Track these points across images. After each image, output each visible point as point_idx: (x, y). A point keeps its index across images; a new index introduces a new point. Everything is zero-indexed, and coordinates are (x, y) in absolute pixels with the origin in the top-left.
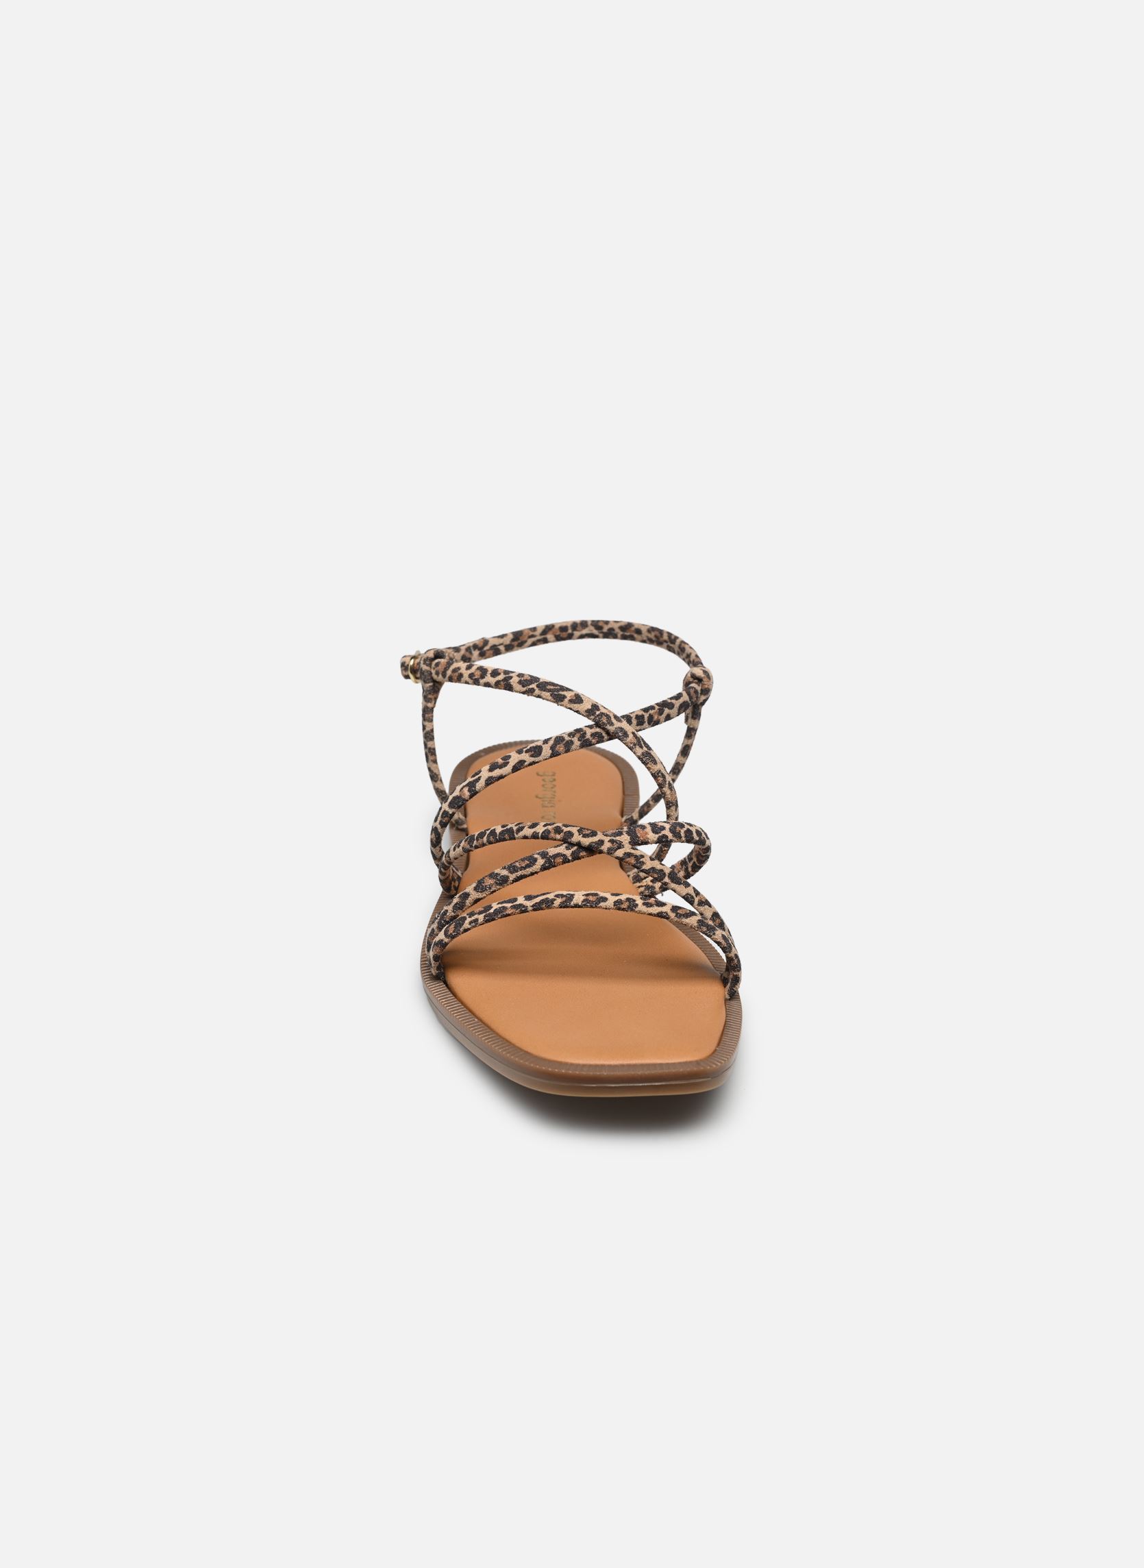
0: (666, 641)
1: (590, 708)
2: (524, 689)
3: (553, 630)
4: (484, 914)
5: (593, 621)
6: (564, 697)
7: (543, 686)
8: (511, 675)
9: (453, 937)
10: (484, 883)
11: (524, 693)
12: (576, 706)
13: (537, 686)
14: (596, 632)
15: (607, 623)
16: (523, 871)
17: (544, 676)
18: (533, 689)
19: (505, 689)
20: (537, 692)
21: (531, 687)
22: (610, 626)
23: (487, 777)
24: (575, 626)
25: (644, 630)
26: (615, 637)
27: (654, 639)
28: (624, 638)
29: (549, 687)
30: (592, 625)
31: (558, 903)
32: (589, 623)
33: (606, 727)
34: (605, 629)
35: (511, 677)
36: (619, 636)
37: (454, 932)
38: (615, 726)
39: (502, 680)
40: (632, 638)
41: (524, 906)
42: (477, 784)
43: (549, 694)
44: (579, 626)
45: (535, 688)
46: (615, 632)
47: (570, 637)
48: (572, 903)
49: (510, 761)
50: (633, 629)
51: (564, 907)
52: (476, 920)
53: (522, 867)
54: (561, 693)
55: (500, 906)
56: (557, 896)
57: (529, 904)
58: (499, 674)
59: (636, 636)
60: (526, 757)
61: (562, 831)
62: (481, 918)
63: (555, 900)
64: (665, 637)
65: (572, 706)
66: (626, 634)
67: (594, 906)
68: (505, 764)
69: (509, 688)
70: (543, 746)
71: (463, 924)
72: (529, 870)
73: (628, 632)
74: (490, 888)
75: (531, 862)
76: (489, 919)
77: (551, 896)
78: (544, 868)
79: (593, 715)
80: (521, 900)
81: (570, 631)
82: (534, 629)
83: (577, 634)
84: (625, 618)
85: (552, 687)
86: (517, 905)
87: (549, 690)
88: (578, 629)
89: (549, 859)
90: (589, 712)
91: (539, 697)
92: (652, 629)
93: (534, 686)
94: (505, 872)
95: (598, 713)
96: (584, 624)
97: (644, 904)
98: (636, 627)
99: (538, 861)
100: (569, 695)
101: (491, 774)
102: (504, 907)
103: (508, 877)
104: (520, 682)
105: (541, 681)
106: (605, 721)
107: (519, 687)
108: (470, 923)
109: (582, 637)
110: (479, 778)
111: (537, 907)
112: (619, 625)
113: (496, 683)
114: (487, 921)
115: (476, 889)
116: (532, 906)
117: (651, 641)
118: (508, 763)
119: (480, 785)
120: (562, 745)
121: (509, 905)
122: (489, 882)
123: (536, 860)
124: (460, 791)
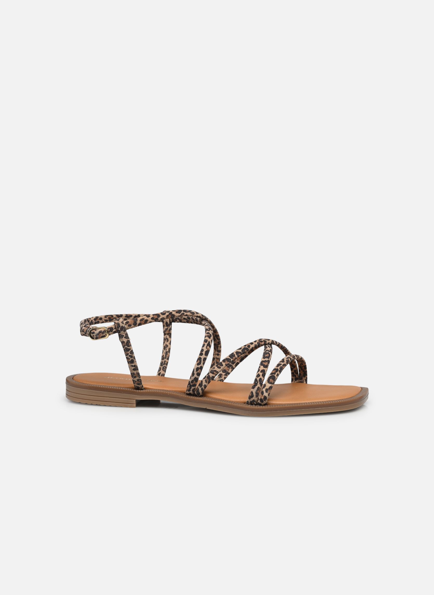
9: (274, 383)
37: (274, 381)
52: (278, 375)
62: (278, 373)
71: (275, 377)
115: (264, 367)
122: (265, 364)
124: (207, 348)
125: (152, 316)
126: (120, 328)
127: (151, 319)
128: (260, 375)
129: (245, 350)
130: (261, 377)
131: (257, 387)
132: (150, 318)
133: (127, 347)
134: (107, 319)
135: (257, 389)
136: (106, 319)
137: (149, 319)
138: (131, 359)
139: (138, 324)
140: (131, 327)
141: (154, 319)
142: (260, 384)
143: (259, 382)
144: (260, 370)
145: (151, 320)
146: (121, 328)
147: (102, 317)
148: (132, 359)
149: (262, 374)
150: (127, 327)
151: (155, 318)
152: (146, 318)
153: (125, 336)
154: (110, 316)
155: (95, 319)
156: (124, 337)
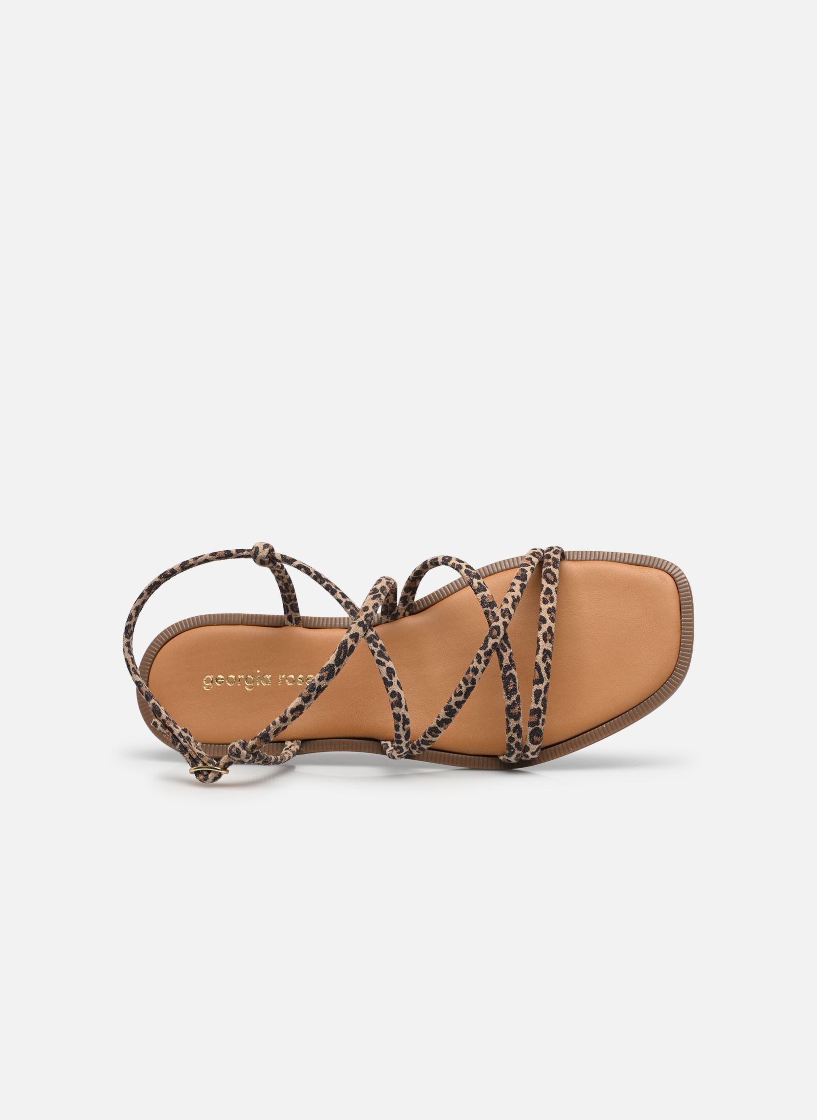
1: (362, 628)
4: (541, 715)
6: (351, 646)
7: (338, 661)
10: (514, 713)
13: (337, 666)
16: (517, 685)
20: (340, 666)
23: (403, 710)
29: (341, 657)
31: (551, 660)
41: (546, 684)
42: (406, 717)
43: (347, 658)
48: (552, 650)
53: (513, 684)
54: (347, 648)
60: (394, 680)
61: (490, 650)
62: (543, 718)
63: (547, 663)
69: (324, 688)
70: (387, 666)
74: (520, 709)
76: (546, 713)
77: (543, 666)
80: (541, 687)
85: (342, 655)
86: (544, 690)
87: (344, 657)
90: (365, 629)
94: (513, 697)
95: (365, 623)
97: (552, 602)
100: (350, 643)
101: (404, 707)
105: (332, 663)
111: (550, 676)
115: (515, 719)
116: (549, 679)
118: (398, 693)
121: (543, 695)
122: (514, 710)
123: (511, 674)
149: (517, 734)
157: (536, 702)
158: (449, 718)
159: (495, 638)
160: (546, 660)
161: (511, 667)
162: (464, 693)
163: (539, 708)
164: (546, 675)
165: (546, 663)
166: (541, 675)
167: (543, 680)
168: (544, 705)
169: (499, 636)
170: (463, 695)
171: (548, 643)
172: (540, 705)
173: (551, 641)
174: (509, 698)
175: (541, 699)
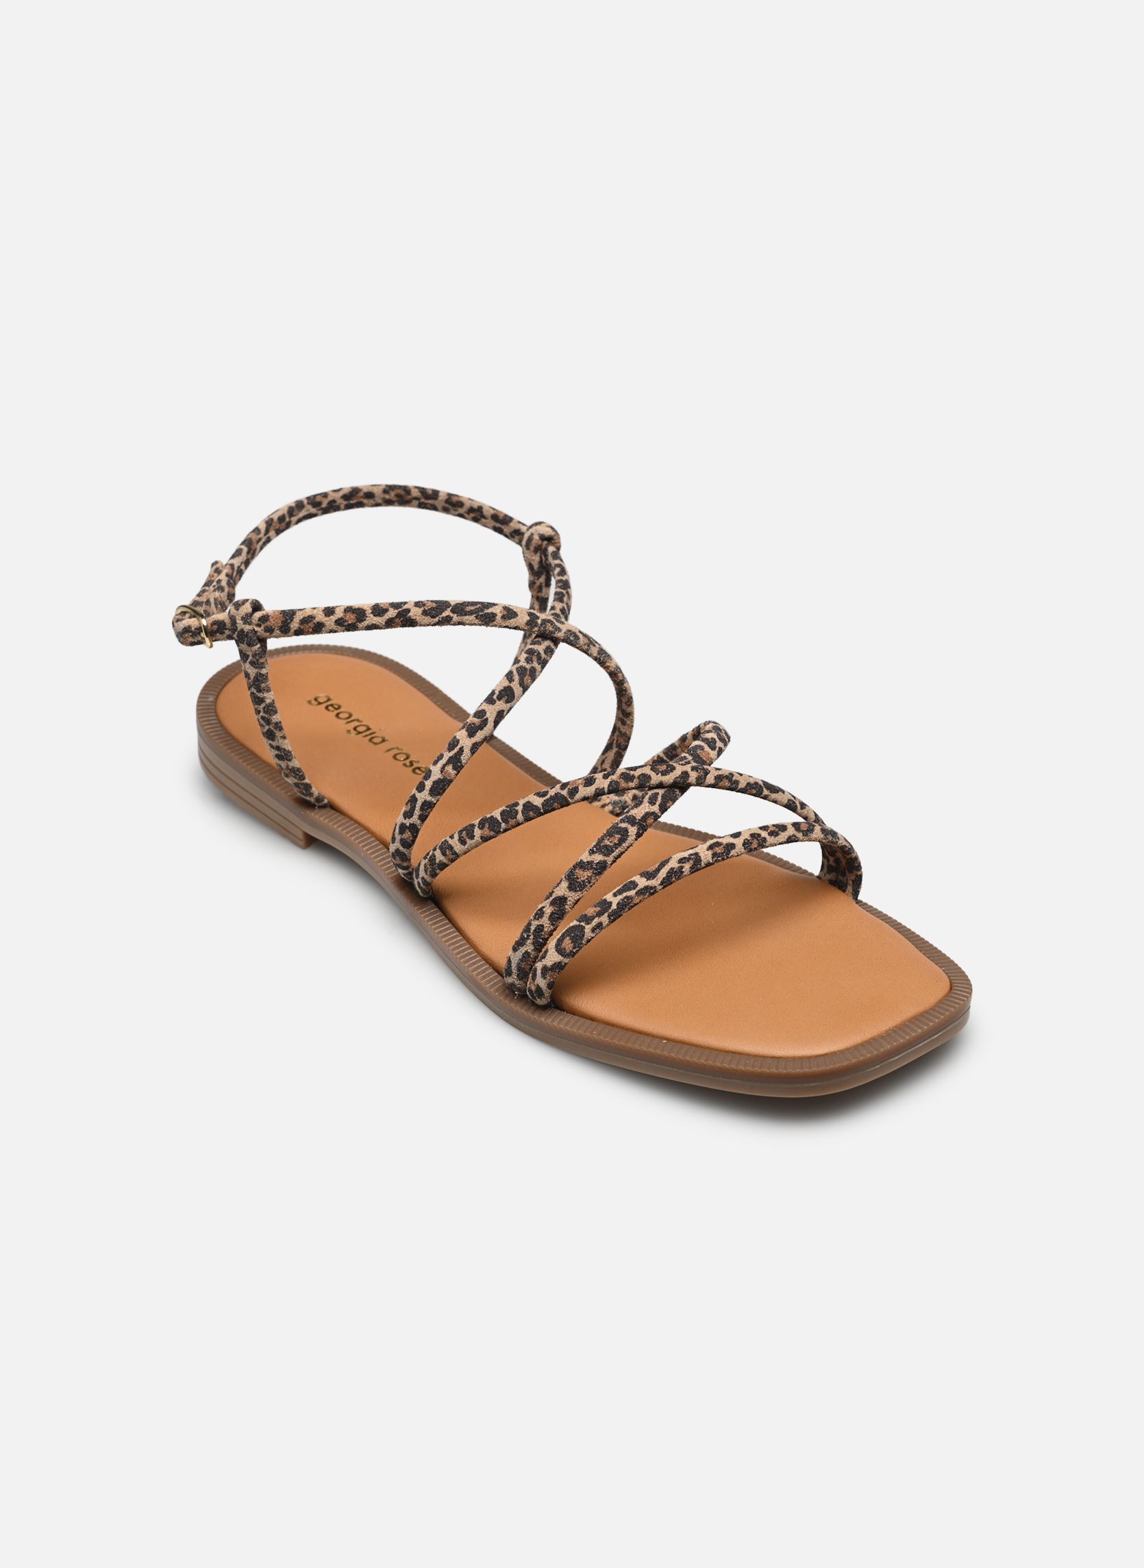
0: (416, 498)
1: (529, 618)
2: (436, 620)
3: (274, 524)
4: (606, 914)
5: (308, 498)
6: (494, 615)
7: (461, 609)
8: (405, 607)
9: (572, 954)
10: (578, 878)
11: (434, 625)
12: (513, 622)
13: (453, 611)
14: (313, 510)
15: (325, 495)
16: (619, 849)
17: (454, 597)
18: (448, 616)
19: (403, 626)
20: (455, 618)
21: (444, 614)
22: (330, 498)
23: (471, 745)
24: (291, 511)
25: (376, 491)
26: (337, 509)
27: (395, 499)
28: (349, 507)
30: (308, 503)
31: (689, 870)
32: (305, 502)
33: (555, 635)
34: (324, 505)
35: (409, 611)
36: (342, 507)
37: (574, 948)
38: (563, 632)
39: (396, 617)
40: (360, 505)
41: (651, 888)
42: (462, 758)
43: (472, 617)
44: (295, 509)
45: (452, 615)
46: (337, 504)
47: (288, 526)
48: (703, 865)
49: (487, 716)
50: (361, 494)
51: (695, 871)
52: (600, 926)
53: (615, 844)
54: (486, 611)
55: (620, 897)
56: (681, 861)
57: (655, 882)
58: (387, 610)
59: (365, 501)
60: (500, 705)
61: (633, 777)
62: (604, 919)
63: (682, 867)
64: (415, 493)
65: (507, 623)
66: (352, 502)
67: (725, 858)
68: (485, 722)
69: (411, 623)
70: (511, 685)
71: (583, 935)
72: (625, 845)
73: (355, 499)
74: (589, 882)
75: (622, 835)
76: (615, 916)
77: (673, 864)
78: (639, 835)
79: (536, 626)
80: (642, 882)
81: (287, 519)
82: (257, 530)
83: (294, 519)
84: (347, 484)
85: (472, 608)
86: (642, 889)
87: (471, 613)
88: (294, 513)
89: (640, 824)
90: (531, 624)
91: (460, 623)
92: (389, 489)
93: (447, 613)
94: (598, 858)
95: (539, 621)
96: (300, 505)
98: (365, 490)
99: (629, 831)
100: (497, 611)
101: (474, 740)
102: (626, 897)
103: (605, 862)
104: (425, 613)
105: (452, 604)
106: (551, 629)
107: (427, 619)
108: (593, 930)
109: (299, 521)
110: (461, 750)
111: (666, 882)
112: (341, 493)
113: (386, 623)
114: (611, 922)
115: (571, 888)
116: (661, 884)
117: (389, 503)
118: (487, 719)
119: (464, 758)
120: (527, 676)
121: (632, 893)
122: (583, 875)
123: (626, 830)
124: (442, 772)
125: (339, 614)
126: (236, 633)
127: (333, 624)
128: (543, 913)
129: (553, 804)
130: (545, 921)
131: (524, 951)
132: (334, 618)
133: (255, 692)
134: (392, 496)
135: (523, 956)
136: (387, 497)
137: (330, 622)
138: (267, 727)
139: (292, 631)
140: (272, 635)
141: (343, 626)
142: (533, 943)
143: (532, 937)
144: (554, 896)
145: (335, 627)
146: (238, 633)
147: (375, 490)
148: (269, 729)
149: (552, 913)
150: (263, 632)
151: (346, 624)
152: (320, 617)
153: (250, 658)
154: (399, 491)
155: (345, 497)
156: (249, 660)
157: (615, 895)
158: (501, 821)
159: (655, 772)
160: (685, 862)
161: (636, 823)
162: (548, 797)
163: (611, 903)
164: (664, 876)
165: (679, 865)
166: (658, 870)
167: (653, 878)
168: (623, 906)
169: (662, 775)
170: (544, 798)
171: (710, 853)
172: (615, 901)
173: (714, 855)
174: (592, 852)
175: (625, 894)
